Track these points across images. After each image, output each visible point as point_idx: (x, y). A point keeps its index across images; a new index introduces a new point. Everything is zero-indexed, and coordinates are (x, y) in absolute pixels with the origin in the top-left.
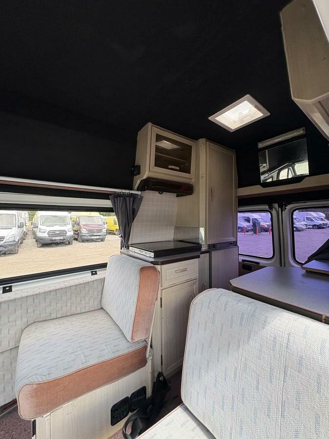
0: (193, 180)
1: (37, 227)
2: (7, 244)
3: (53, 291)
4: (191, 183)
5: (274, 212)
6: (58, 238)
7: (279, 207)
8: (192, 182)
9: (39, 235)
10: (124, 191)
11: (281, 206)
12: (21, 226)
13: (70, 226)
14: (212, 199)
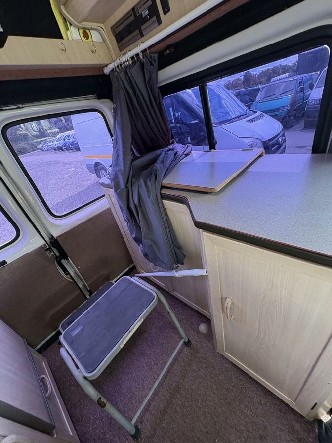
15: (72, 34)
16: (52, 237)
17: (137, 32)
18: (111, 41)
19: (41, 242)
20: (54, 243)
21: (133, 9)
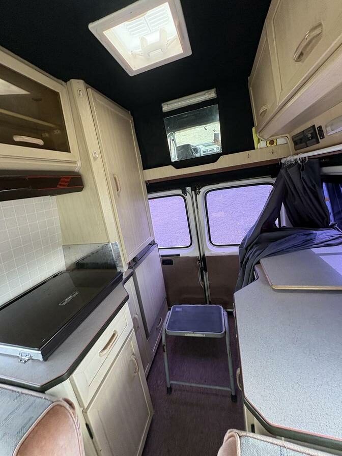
0: (79, 164)
4: (76, 170)
5: (188, 197)
7: (192, 190)
8: (78, 167)
11: (194, 189)
14: (119, 195)
15: (261, 145)
16: (204, 255)
17: (304, 144)
18: (291, 144)
19: (197, 254)
20: (203, 259)
21: (303, 131)
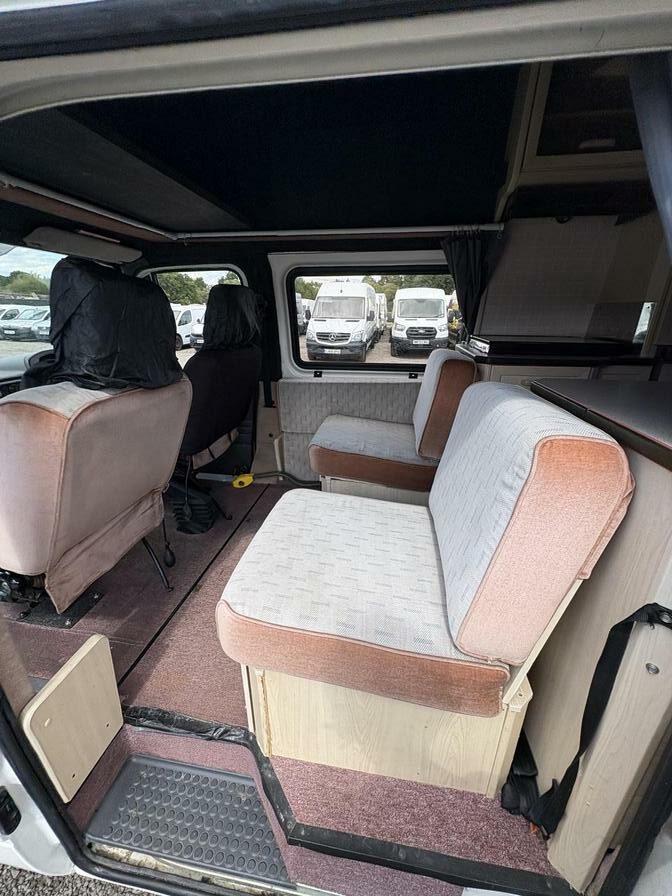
1: (392, 321)
2: (354, 344)
3: (357, 384)
6: (422, 342)
9: (396, 334)
10: (466, 228)
12: (370, 318)
13: (444, 321)
